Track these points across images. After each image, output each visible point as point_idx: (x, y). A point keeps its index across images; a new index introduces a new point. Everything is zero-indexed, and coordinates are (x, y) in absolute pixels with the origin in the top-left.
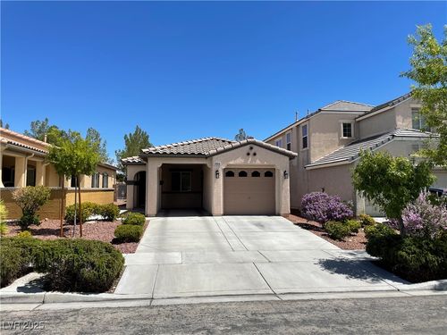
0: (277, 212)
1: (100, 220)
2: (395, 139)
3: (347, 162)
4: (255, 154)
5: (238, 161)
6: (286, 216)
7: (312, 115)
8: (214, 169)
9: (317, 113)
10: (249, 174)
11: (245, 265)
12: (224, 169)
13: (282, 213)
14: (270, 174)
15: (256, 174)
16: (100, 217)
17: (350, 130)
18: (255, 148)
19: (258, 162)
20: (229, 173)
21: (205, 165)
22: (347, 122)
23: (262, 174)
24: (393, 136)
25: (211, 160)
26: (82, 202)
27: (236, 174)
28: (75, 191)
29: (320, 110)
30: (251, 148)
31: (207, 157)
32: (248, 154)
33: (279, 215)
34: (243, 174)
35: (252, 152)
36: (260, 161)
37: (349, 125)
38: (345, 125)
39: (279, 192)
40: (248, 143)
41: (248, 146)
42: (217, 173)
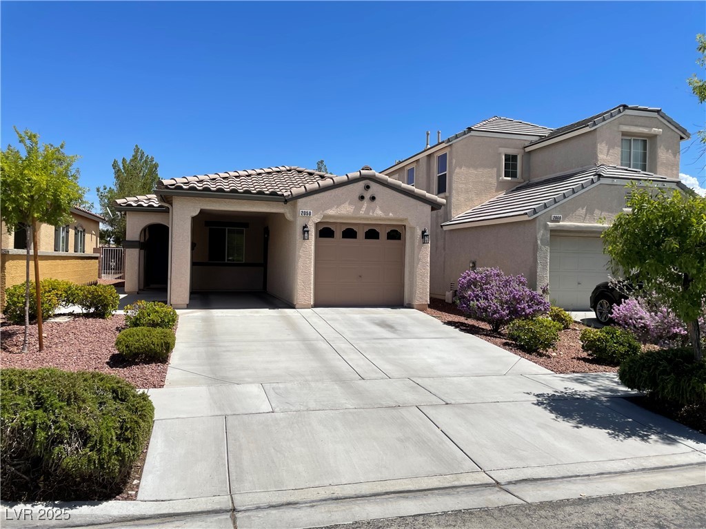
0: (406, 301)
1: (78, 315)
2: (603, 181)
3: (526, 218)
4: (373, 198)
5: (343, 209)
6: (421, 309)
7: (456, 137)
8: (300, 223)
9: (465, 133)
10: (361, 235)
11: (403, 412)
12: (317, 225)
13: (416, 303)
14: (395, 234)
15: (372, 234)
16: (77, 309)
17: (515, 167)
18: (374, 186)
19: (378, 213)
20: (325, 232)
21: (281, 215)
22: (511, 151)
23: (383, 235)
24: (600, 176)
25: (295, 206)
26: (41, 279)
27: (338, 234)
28: (27, 258)
29: (470, 129)
30: (368, 187)
31: (286, 200)
32: (362, 198)
33: (410, 306)
34: (349, 233)
35: (368, 195)
36: (381, 212)
37: (514, 157)
38: (508, 158)
39: (413, 268)
40: (362, 178)
41: (362, 184)
42: (305, 230)
